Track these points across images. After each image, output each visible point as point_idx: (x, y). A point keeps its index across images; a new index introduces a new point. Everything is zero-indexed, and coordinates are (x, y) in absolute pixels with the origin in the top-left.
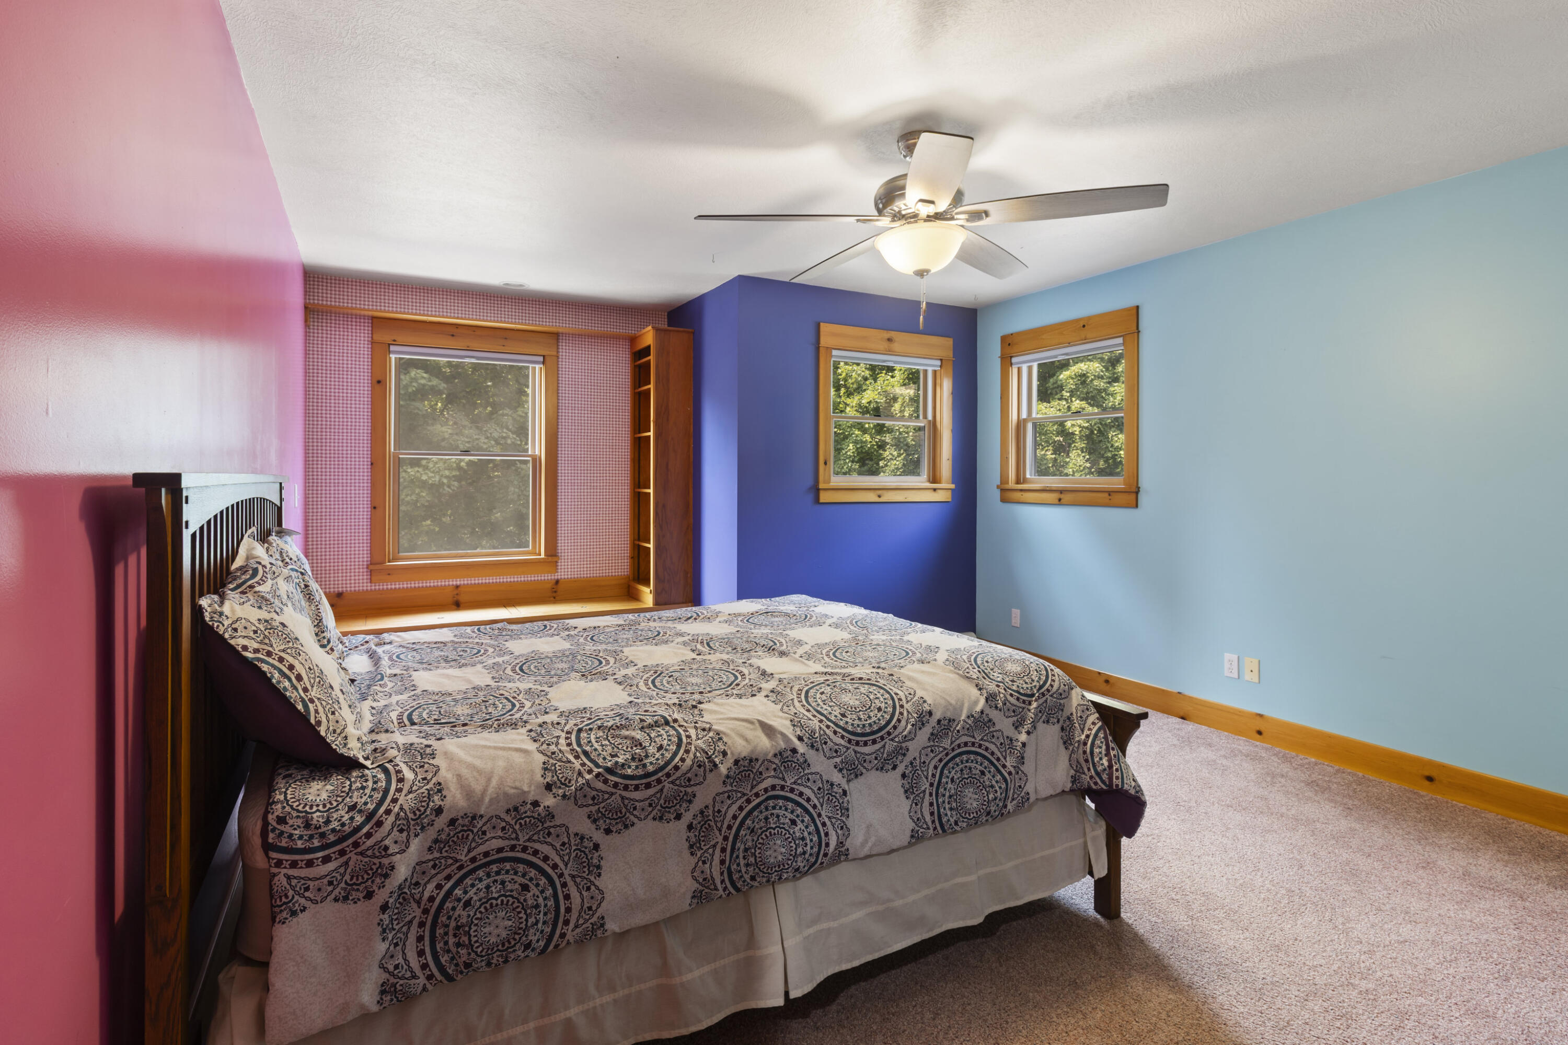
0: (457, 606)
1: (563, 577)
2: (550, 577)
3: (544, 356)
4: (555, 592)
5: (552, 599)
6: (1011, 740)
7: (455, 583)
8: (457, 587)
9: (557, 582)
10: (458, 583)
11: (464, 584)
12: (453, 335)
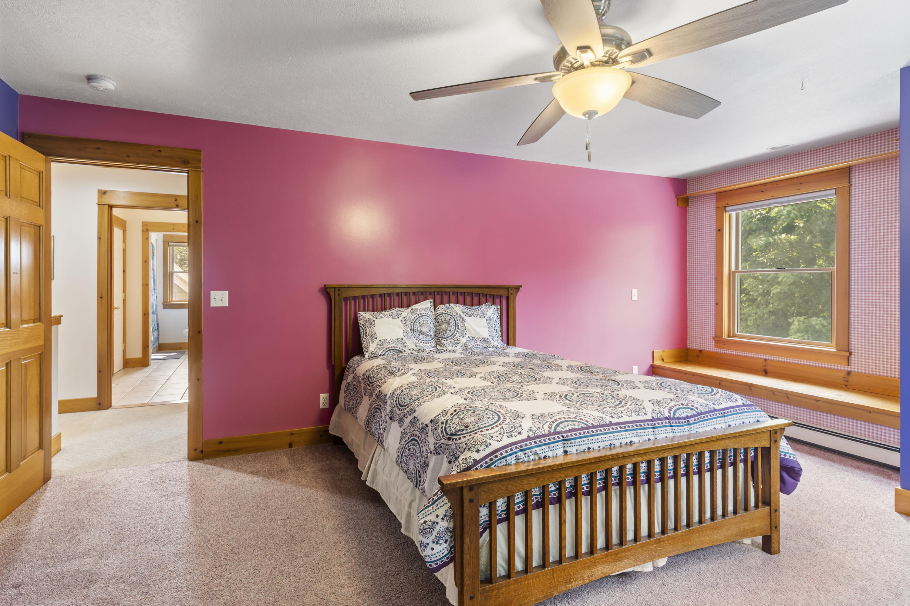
0: (766, 373)
1: (856, 370)
2: (845, 368)
3: (835, 189)
4: (847, 381)
5: (844, 386)
6: (437, 453)
7: (765, 357)
8: (766, 360)
9: (849, 373)
10: (767, 358)
11: (771, 360)
12: (762, 192)
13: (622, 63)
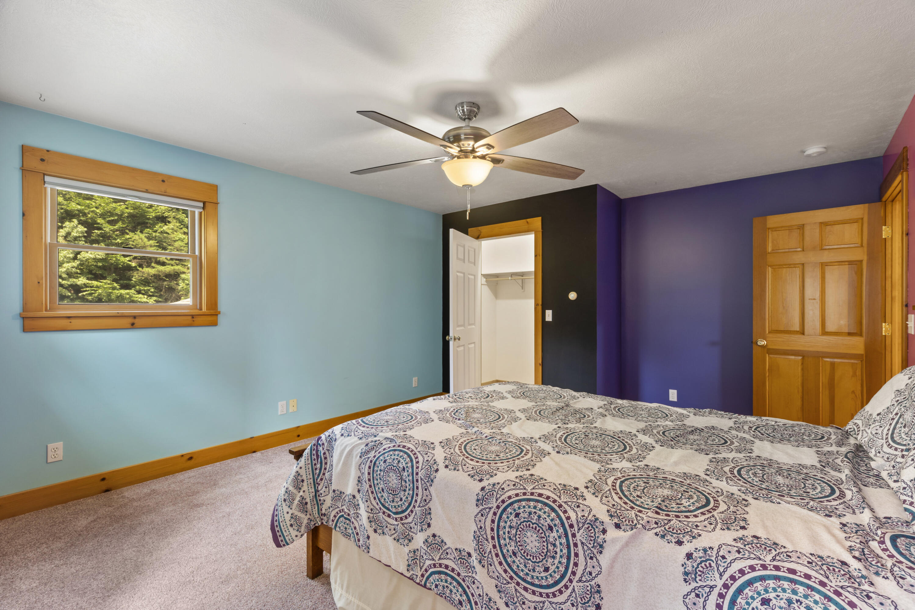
13: (478, 152)
